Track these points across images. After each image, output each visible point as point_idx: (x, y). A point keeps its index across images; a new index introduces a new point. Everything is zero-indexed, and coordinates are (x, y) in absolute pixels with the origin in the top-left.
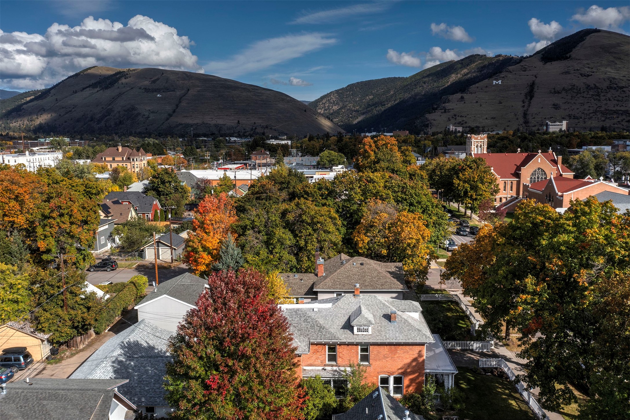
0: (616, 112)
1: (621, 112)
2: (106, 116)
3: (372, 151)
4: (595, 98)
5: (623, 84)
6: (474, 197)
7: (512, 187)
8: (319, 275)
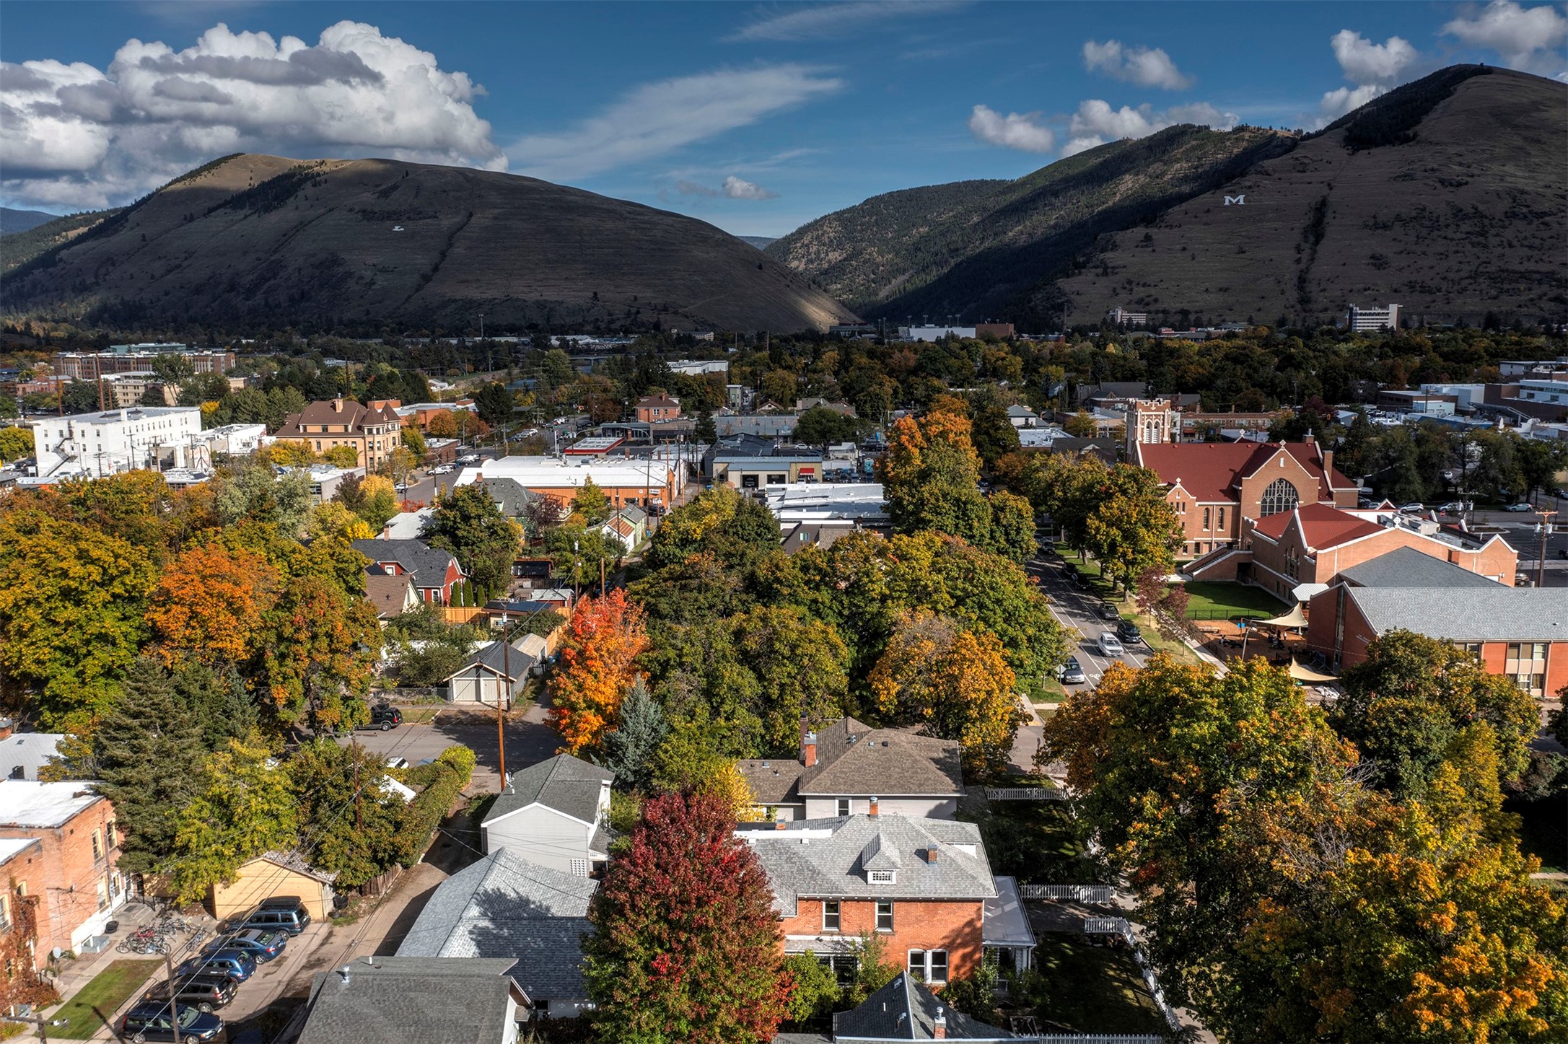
0: (1524, 276)
1: (1538, 276)
2: (269, 279)
3: (916, 446)
4: (1474, 239)
5: (1546, 206)
6: (1130, 556)
7: (1221, 520)
8: (808, 763)
